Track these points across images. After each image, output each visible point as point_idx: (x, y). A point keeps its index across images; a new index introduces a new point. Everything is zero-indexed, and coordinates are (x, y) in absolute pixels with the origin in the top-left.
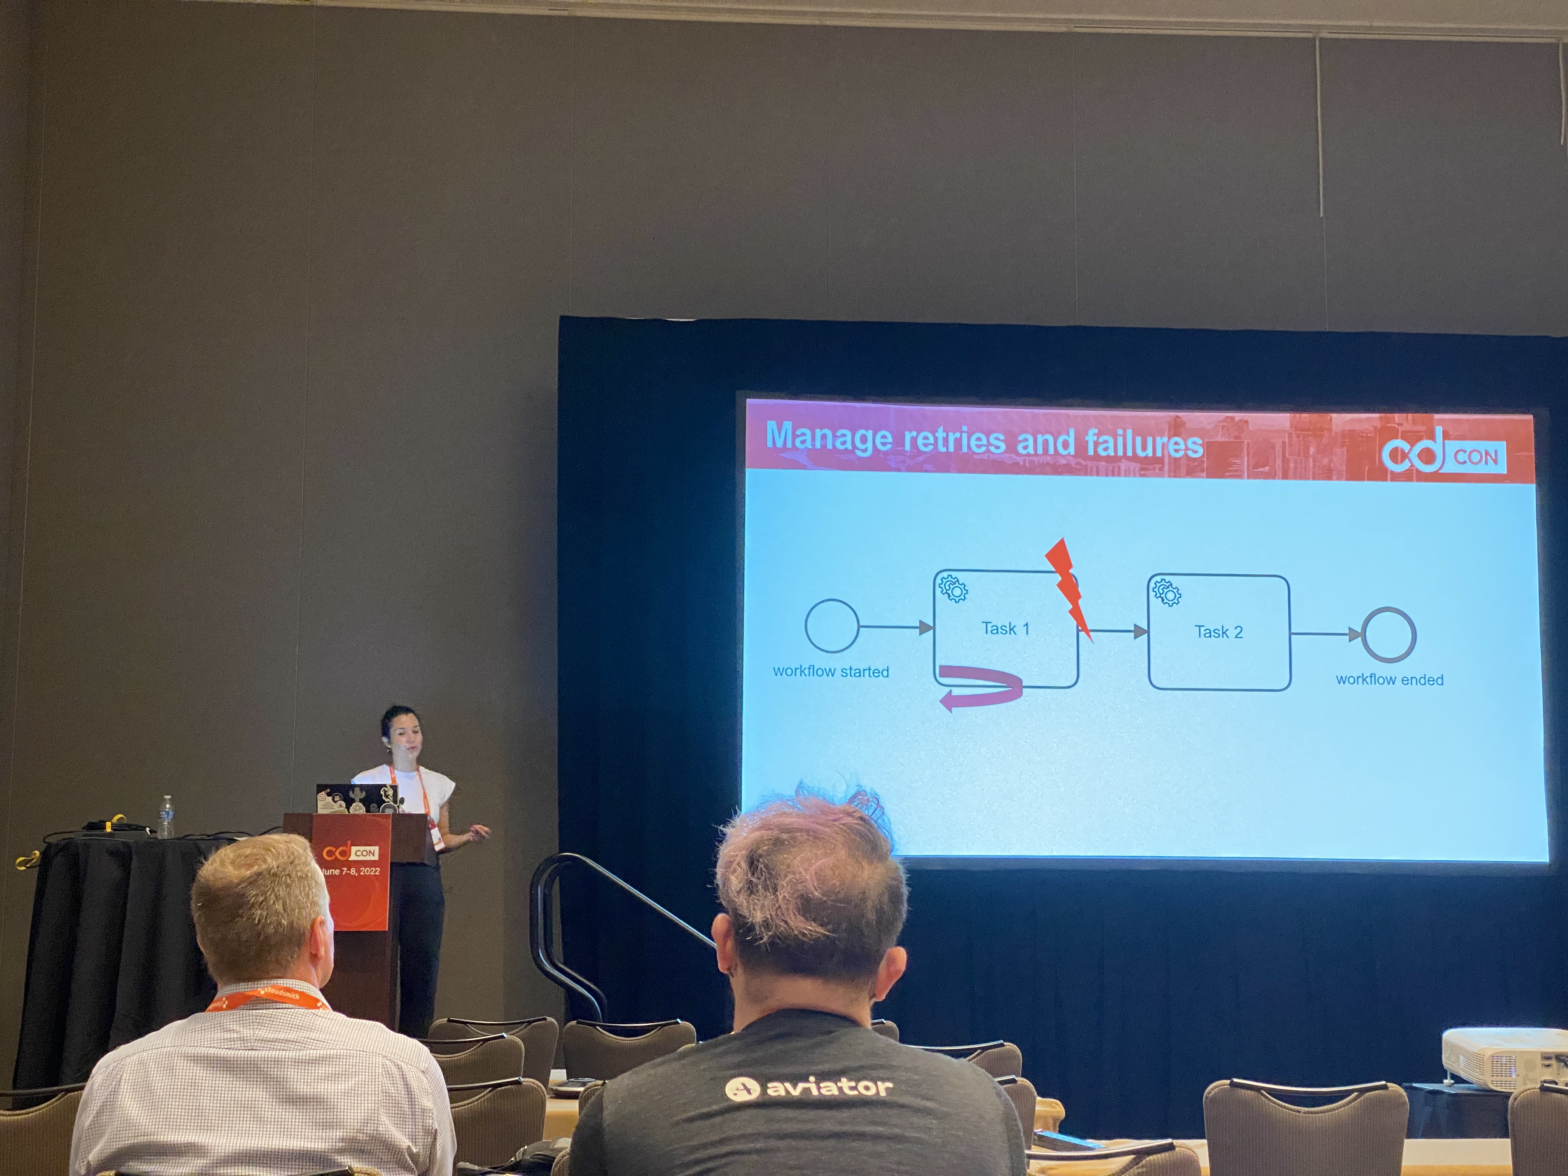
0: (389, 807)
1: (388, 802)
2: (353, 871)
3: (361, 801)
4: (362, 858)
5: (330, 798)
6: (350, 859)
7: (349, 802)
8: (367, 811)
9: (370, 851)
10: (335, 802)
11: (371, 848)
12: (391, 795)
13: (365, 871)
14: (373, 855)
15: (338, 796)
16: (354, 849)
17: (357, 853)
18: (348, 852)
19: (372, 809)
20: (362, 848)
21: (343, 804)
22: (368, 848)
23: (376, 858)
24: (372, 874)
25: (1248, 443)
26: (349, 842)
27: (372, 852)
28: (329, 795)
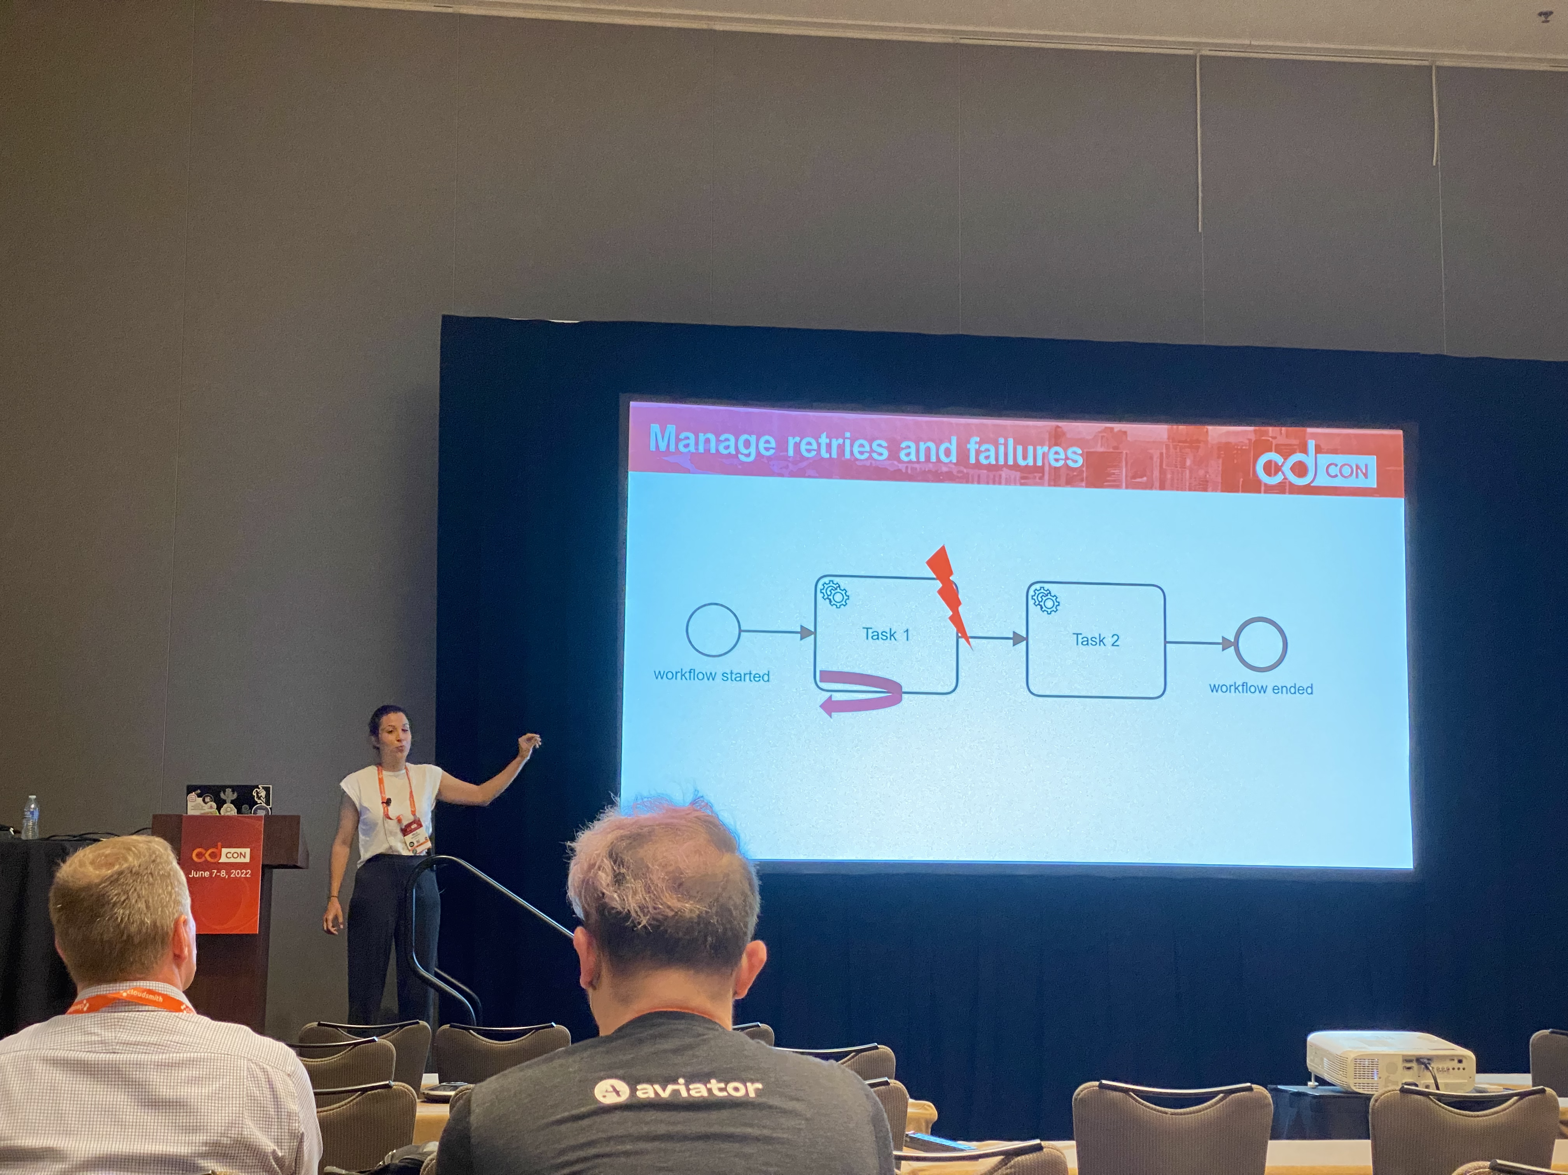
0: (261, 808)
1: (261, 803)
2: (223, 873)
3: (232, 802)
4: (232, 860)
5: (201, 799)
6: (220, 861)
7: (220, 804)
8: (239, 812)
9: (241, 854)
10: (206, 803)
11: (243, 850)
12: (264, 796)
13: (235, 873)
14: (244, 857)
15: (209, 798)
16: (224, 851)
17: (228, 855)
18: (218, 854)
19: (243, 810)
20: (233, 850)
21: (214, 805)
22: (239, 850)
23: (247, 860)
24: (242, 876)
25: (1126, 453)
26: (219, 844)
27: (244, 854)
28: (199, 796)
